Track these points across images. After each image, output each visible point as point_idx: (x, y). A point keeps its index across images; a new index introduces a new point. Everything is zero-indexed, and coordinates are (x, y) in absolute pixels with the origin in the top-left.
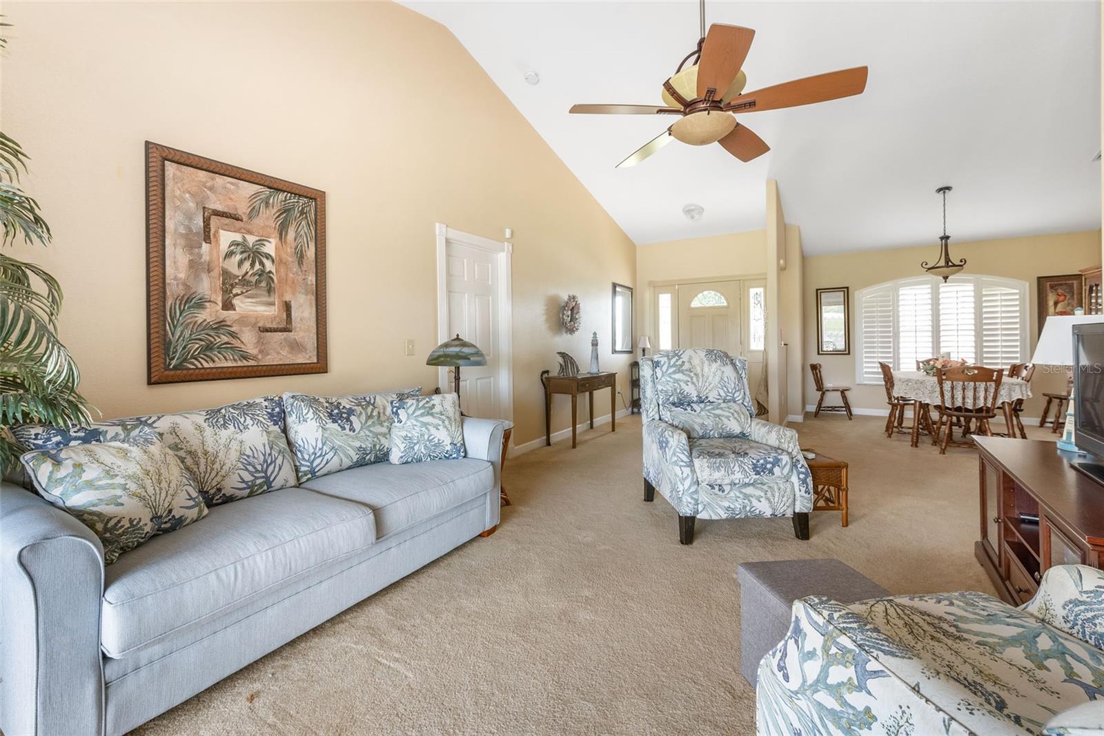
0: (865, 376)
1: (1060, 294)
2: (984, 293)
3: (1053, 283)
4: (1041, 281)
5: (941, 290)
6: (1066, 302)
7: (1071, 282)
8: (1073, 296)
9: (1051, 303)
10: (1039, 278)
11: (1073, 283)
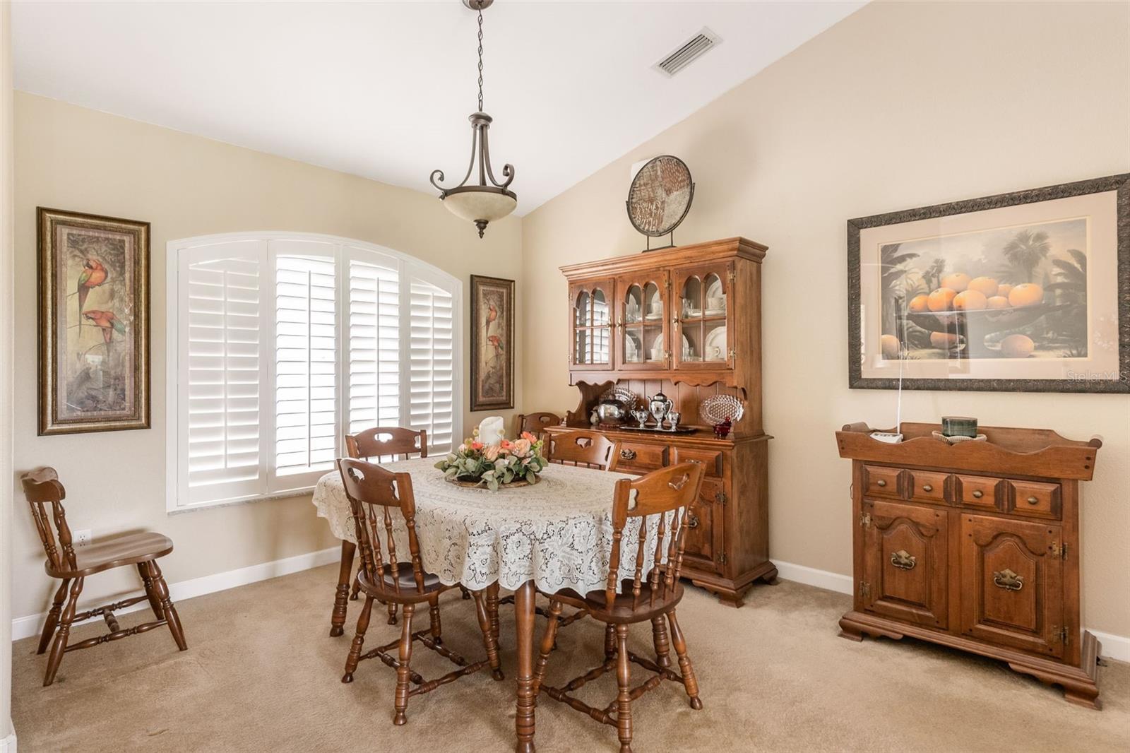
0: (191, 485)
1: (492, 307)
2: (412, 292)
3: (485, 288)
4: (475, 281)
5: (353, 273)
6: (497, 321)
7: (501, 290)
8: (502, 313)
9: (483, 321)
10: (472, 277)
11: (503, 293)
